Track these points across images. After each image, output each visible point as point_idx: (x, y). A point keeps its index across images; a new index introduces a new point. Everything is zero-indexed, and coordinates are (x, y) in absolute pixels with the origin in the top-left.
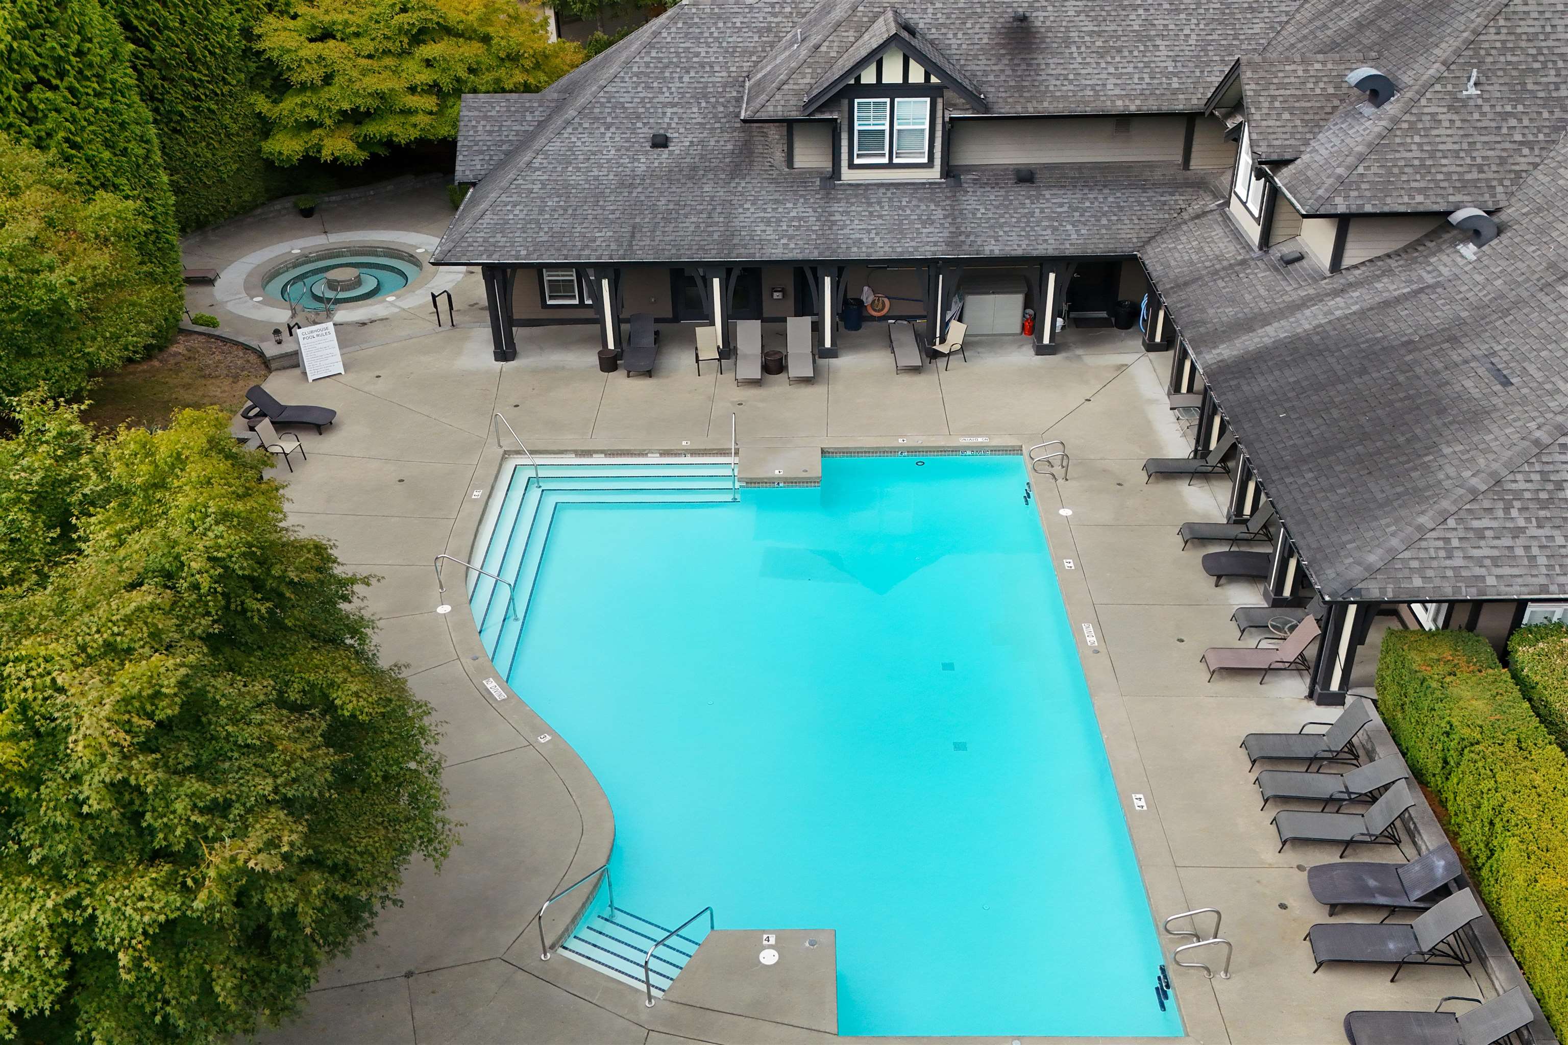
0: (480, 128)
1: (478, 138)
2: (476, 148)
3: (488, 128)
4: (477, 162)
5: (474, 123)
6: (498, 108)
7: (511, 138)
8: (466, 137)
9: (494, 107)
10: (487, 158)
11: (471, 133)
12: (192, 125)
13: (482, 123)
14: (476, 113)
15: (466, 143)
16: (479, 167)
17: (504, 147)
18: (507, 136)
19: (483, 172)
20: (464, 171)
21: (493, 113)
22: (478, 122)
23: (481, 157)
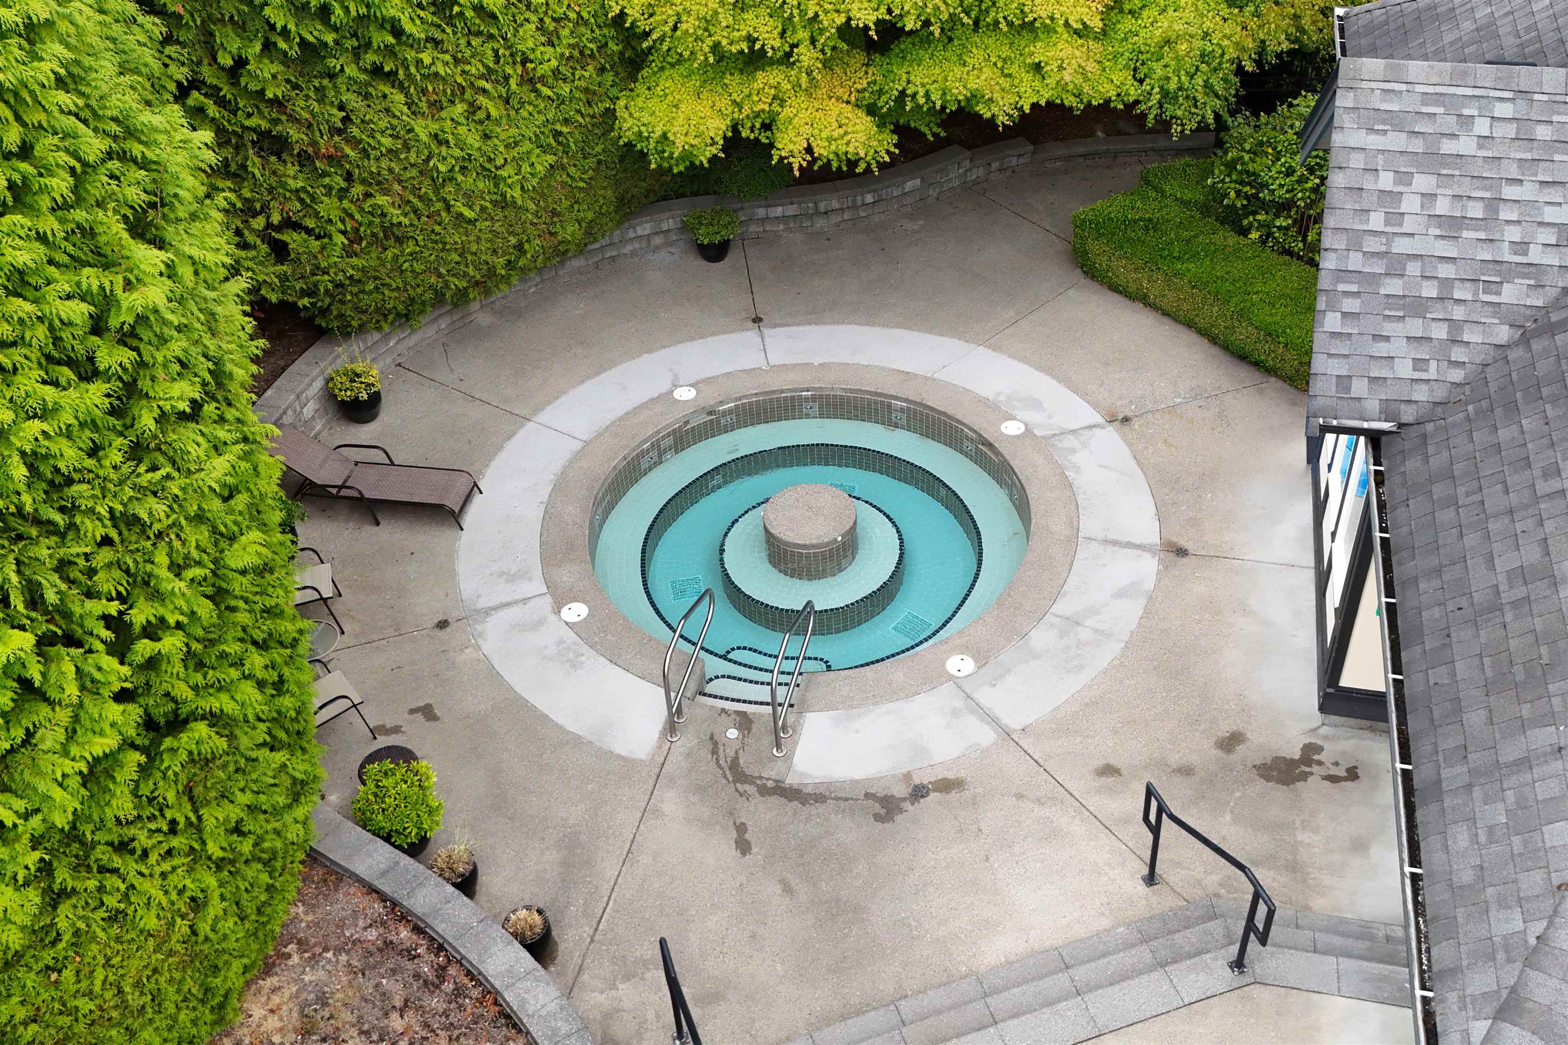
0: (1410, 204)
1: (1401, 246)
2: (1394, 287)
3: (1442, 207)
4: (1398, 347)
5: (1386, 181)
6: (1482, 127)
7: (1535, 255)
8: (1355, 240)
9: (1466, 121)
10: (1440, 332)
11: (1376, 221)
12: (426, 58)
13: (1423, 182)
14: (1396, 141)
15: (1355, 262)
16: (1405, 369)
17: (1510, 294)
18: (1521, 247)
19: (1421, 394)
20: (1344, 382)
21: (1465, 145)
22: (1404, 178)
23: (1415, 327)
